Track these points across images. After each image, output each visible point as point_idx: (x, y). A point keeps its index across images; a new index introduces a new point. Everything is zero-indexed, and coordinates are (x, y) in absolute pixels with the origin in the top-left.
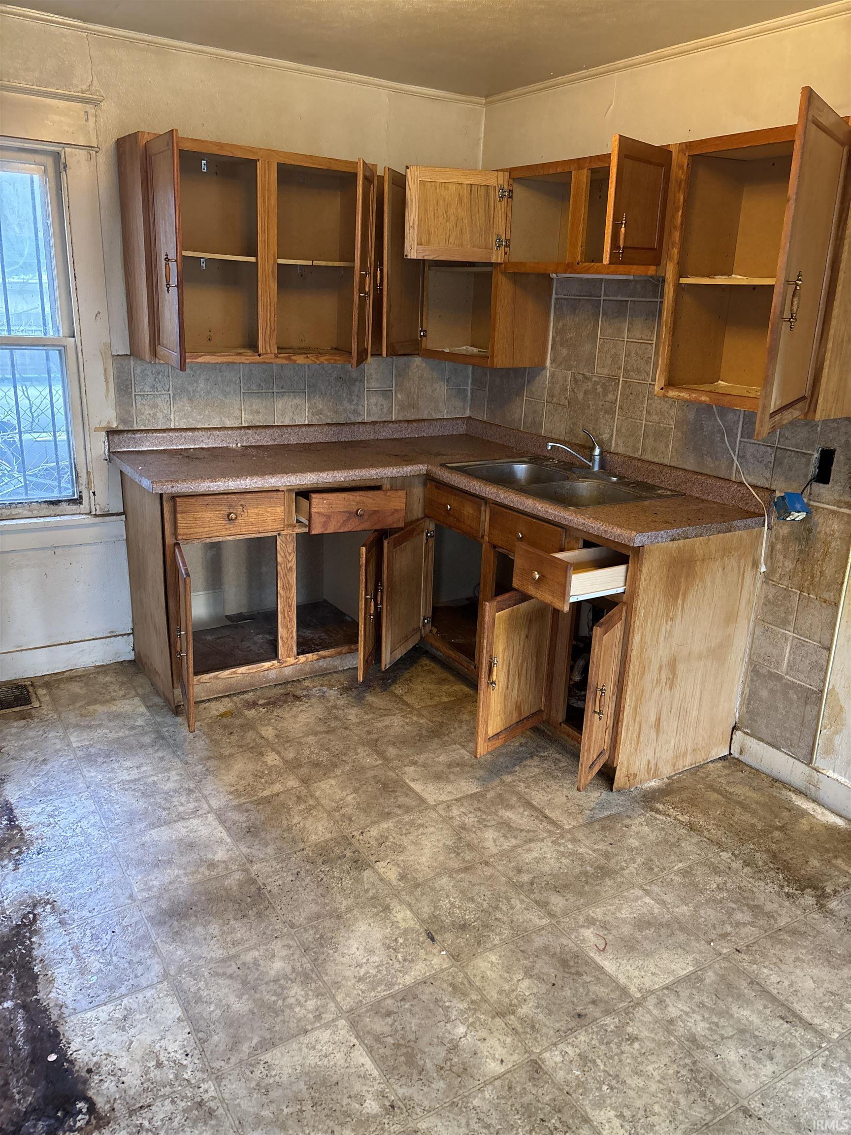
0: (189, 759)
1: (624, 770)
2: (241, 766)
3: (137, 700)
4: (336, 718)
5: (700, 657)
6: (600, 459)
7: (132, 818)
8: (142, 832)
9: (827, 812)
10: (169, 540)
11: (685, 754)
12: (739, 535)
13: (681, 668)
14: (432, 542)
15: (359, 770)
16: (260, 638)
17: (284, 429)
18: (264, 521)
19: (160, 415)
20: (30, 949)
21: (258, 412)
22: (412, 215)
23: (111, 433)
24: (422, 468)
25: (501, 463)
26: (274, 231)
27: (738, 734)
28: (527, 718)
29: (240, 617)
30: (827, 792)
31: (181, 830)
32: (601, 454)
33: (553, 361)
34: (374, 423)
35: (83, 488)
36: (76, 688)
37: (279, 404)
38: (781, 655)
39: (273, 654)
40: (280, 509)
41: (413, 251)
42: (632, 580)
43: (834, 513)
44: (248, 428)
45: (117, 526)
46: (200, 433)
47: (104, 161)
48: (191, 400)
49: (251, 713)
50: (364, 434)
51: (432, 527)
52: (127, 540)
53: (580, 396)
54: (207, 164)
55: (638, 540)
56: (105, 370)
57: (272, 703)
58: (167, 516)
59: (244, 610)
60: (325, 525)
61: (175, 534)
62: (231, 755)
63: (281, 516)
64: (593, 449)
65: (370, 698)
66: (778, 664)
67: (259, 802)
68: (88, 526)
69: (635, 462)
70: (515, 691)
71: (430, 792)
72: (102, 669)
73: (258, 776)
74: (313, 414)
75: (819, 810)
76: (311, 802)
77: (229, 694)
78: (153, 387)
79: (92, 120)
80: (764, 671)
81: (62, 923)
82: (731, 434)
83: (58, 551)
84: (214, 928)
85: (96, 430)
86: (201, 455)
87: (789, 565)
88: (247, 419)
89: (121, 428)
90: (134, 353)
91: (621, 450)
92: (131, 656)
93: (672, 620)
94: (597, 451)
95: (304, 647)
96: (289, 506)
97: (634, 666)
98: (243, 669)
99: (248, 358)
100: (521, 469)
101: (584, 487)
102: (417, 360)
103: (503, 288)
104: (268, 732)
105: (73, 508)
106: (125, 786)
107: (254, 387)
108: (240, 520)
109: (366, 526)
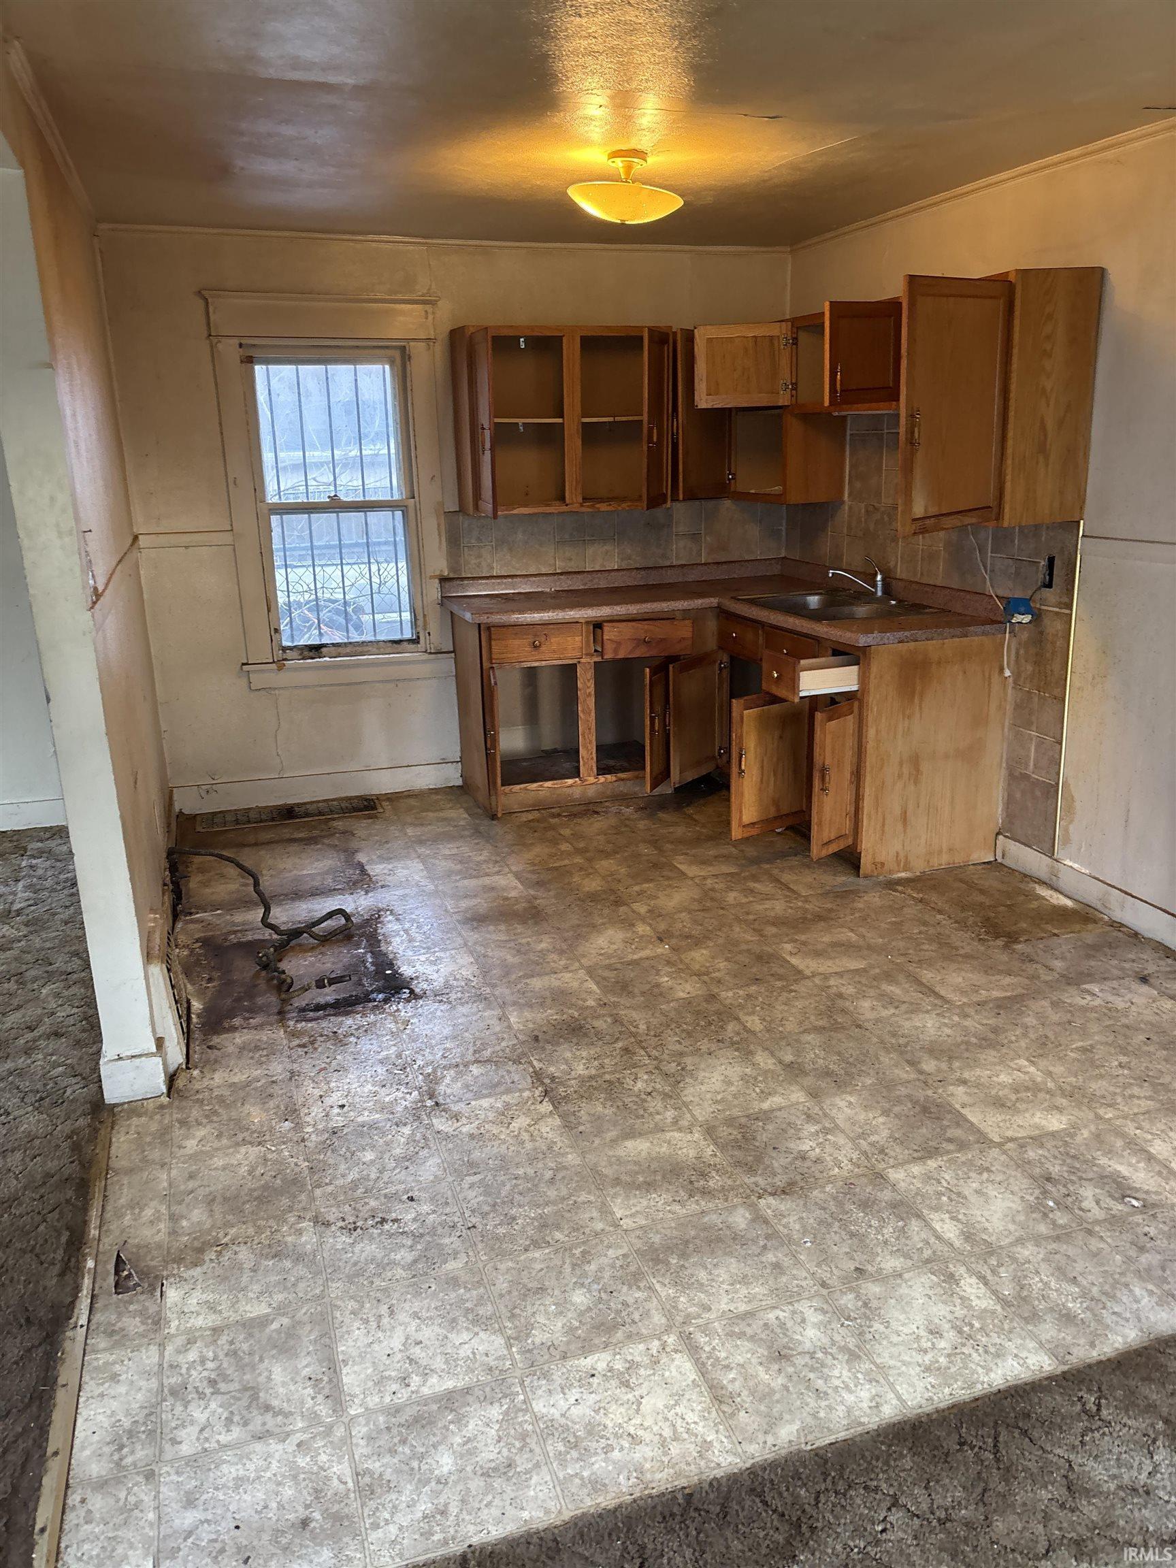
0: (499, 845)
1: (870, 857)
2: (540, 850)
3: (461, 810)
4: (626, 826)
5: (946, 756)
6: (883, 585)
7: (450, 873)
8: (457, 881)
9: (1061, 897)
10: (486, 665)
11: (940, 852)
12: (977, 639)
13: (925, 767)
14: (725, 674)
15: (636, 856)
16: (567, 765)
17: (594, 575)
18: (565, 649)
19: (484, 564)
20: (376, 930)
21: (570, 560)
22: (701, 368)
23: (443, 580)
24: (714, 601)
25: (794, 596)
26: (578, 395)
27: (1001, 837)
28: (787, 815)
29: (555, 751)
30: (1066, 881)
31: (487, 881)
32: (883, 580)
33: (850, 495)
34: (683, 566)
35: (419, 629)
36: (412, 802)
37: (590, 551)
38: (1028, 756)
39: (576, 773)
40: (578, 639)
41: (703, 401)
42: (863, 679)
43: (1057, 613)
44: (561, 574)
45: (448, 664)
46: (518, 580)
47: (440, 349)
48: (510, 550)
49: (554, 821)
50: (672, 577)
51: (726, 658)
52: (456, 676)
53: (872, 527)
54: (525, 342)
55: (863, 640)
56: (439, 525)
57: (573, 816)
58: (484, 644)
59: (558, 747)
60: (616, 651)
61: (490, 659)
62: (532, 844)
63: (579, 644)
64: (876, 575)
65: (661, 815)
66: (1027, 765)
67: (548, 869)
68: (424, 662)
69: (914, 586)
70: (771, 787)
71: (693, 871)
72: (436, 791)
73: (551, 856)
74: (622, 560)
75: (1056, 895)
76: (591, 871)
77: (539, 806)
78: (479, 540)
79: (430, 317)
80: (1017, 774)
81: (397, 920)
82: (982, 550)
83: (400, 684)
84: (503, 927)
85: (431, 577)
86: (517, 598)
87: (1030, 668)
88: (560, 566)
89: (452, 576)
90: (462, 510)
91: (904, 576)
92: (459, 782)
93: (909, 717)
94: (879, 577)
95: (602, 770)
96: (587, 637)
97: (871, 759)
98: (549, 784)
99: (555, 508)
100: (814, 601)
101: (862, 610)
102: (727, 503)
103: (794, 429)
104: (566, 832)
105: (412, 646)
106: (446, 858)
107: (567, 536)
108: (543, 648)
109: (653, 653)
